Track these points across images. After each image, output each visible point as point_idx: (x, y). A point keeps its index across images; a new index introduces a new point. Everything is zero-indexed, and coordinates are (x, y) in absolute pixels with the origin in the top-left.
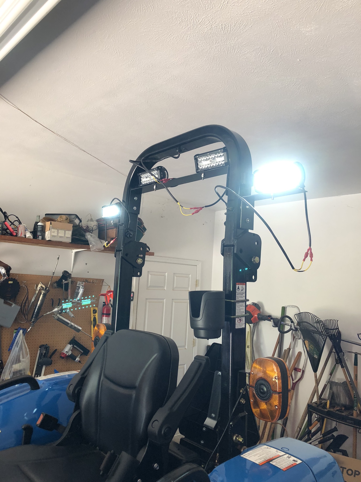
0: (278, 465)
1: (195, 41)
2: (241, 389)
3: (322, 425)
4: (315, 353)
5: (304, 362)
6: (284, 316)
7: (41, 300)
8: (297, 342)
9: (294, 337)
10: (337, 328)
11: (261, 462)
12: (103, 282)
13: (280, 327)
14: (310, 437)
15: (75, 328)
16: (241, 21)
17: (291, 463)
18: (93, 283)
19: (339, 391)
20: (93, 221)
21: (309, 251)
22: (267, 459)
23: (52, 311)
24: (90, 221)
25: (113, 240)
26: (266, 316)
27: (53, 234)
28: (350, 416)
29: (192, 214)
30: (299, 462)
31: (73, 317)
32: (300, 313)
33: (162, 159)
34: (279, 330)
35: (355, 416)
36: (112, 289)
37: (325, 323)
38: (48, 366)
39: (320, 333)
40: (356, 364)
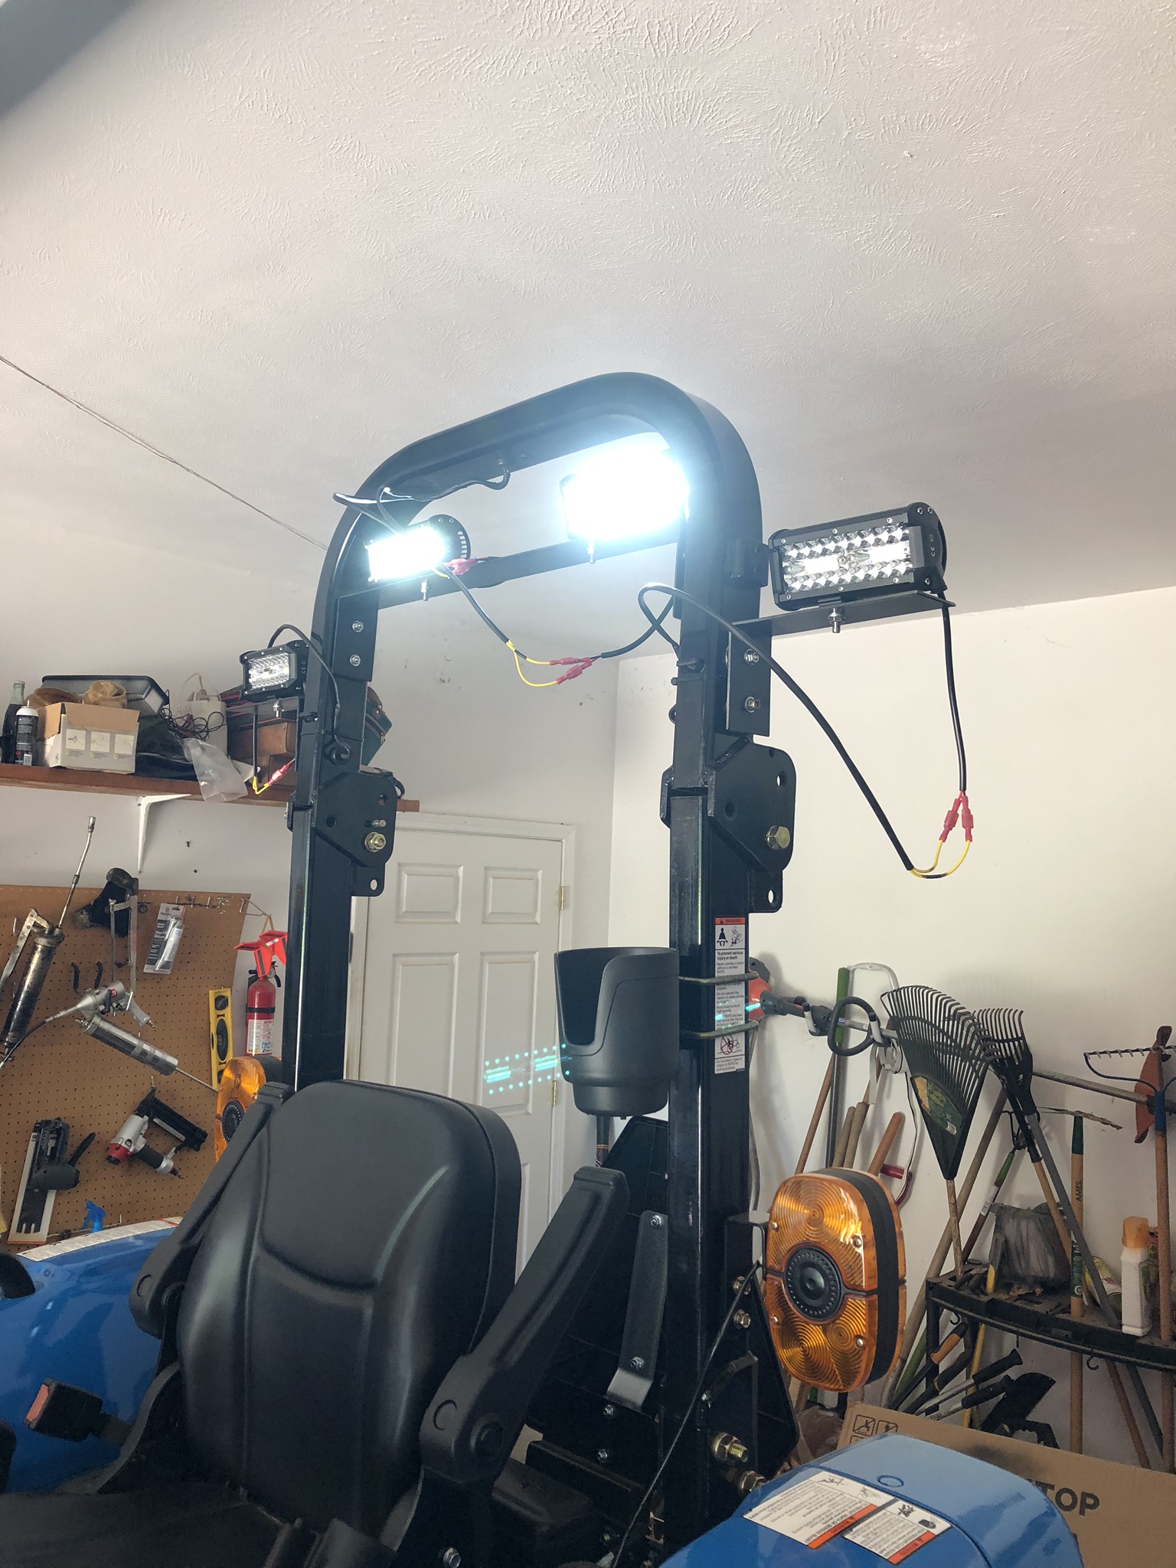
0: (872, 1544)
1: (557, 82)
2: (734, 1279)
3: (971, 1347)
4: (948, 1117)
5: (912, 1145)
6: (846, 1001)
7: (34, 971)
8: (888, 1080)
9: (880, 1067)
10: (1020, 1036)
11: (815, 1535)
12: (246, 902)
13: (834, 1036)
14: (936, 1386)
15: (155, 1062)
16: (715, 13)
17: (914, 1533)
18: (214, 907)
19: (1024, 1234)
20: (208, 699)
21: (961, 807)
22: (833, 1523)
23: (75, 1005)
24: (197, 700)
25: (282, 770)
26: (789, 1000)
27: (70, 745)
28: (1061, 1316)
29: (559, 683)
30: (942, 1525)
31: (147, 1023)
32: (899, 990)
33: (449, 490)
34: (832, 1045)
35: (1075, 1314)
36: (282, 925)
37: (981, 1022)
38: (67, 1192)
39: (964, 1053)
40: (1078, 1147)
